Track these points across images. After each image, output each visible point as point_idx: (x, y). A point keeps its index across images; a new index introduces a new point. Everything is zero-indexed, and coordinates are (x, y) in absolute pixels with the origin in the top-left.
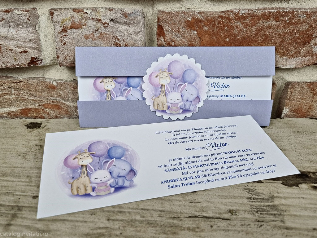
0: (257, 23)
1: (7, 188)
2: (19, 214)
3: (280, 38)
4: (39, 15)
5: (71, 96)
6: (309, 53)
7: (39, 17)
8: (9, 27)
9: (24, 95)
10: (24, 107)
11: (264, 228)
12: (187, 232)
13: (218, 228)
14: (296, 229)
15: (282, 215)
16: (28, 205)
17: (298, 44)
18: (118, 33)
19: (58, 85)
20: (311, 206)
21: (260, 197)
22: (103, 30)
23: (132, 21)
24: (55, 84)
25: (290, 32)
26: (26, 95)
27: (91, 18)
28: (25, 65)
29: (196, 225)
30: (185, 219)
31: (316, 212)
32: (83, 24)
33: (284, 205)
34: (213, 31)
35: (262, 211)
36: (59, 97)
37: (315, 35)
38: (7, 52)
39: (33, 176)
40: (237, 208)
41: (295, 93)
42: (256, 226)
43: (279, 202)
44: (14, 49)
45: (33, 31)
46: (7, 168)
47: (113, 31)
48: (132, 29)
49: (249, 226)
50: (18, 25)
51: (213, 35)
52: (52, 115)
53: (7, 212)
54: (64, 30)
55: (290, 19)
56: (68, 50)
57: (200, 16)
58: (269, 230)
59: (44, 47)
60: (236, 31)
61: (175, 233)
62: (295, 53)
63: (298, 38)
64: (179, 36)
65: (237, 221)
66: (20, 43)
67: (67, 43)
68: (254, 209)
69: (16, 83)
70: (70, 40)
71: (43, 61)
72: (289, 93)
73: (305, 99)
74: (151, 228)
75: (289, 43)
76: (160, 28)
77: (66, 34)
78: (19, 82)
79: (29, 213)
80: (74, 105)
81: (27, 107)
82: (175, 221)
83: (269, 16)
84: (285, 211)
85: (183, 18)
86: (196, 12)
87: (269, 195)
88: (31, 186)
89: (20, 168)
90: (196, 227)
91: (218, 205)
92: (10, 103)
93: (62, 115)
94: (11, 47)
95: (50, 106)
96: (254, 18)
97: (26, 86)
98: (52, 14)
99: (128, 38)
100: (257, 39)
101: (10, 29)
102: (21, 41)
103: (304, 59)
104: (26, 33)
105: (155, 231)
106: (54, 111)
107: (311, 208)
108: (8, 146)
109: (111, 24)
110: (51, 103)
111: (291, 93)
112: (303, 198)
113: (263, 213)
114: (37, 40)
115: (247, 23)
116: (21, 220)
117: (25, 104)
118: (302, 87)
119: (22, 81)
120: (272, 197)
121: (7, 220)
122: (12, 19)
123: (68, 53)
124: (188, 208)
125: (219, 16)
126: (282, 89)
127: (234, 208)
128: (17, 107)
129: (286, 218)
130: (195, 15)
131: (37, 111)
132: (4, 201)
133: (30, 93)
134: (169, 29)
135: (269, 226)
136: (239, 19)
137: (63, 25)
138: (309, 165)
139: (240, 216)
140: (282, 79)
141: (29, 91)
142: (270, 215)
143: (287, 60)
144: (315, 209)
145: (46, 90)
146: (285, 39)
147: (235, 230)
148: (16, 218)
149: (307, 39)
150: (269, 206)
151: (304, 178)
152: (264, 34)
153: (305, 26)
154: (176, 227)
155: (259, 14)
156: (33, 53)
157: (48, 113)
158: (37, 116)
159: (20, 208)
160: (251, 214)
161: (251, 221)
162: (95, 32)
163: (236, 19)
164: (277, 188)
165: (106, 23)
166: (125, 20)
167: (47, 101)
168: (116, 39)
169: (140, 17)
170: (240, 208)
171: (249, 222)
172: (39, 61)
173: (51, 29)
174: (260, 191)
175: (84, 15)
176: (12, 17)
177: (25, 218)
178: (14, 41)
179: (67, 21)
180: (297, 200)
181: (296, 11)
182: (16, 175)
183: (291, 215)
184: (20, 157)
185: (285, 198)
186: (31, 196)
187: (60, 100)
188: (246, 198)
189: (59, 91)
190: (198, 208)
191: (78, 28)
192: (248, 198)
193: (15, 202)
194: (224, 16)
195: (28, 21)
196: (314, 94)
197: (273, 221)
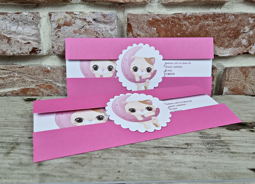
0: (200, 22)
1: (8, 133)
2: (18, 147)
3: (217, 33)
4: (41, 17)
5: (61, 78)
6: (239, 45)
7: (40, 18)
8: (17, 25)
9: (25, 78)
10: (23, 88)
11: (214, 153)
12: (153, 155)
13: (177, 153)
14: (239, 153)
15: (228, 146)
16: (25, 142)
17: (230, 38)
18: (98, 29)
19: (52, 70)
20: (250, 141)
21: (209, 136)
22: (88, 27)
23: (109, 21)
24: (49, 68)
25: (224, 29)
26: (26, 78)
27: (79, 18)
28: (27, 53)
29: (160, 151)
30: (151, 148)
31: (254, 144)
32: (73, 22)
33: (229, 140)
34: (168, 27)
35: (212, 144)
36: (52, 79)
37: (242, 31)
38: (15, 43)
39: (29, 126)
40: (192, 142)
41: (232, 75)
42: (208, 152)
43: (224, 138)
44: (20, 41)
45: (35, 28)
46: (8, 122)
47: (94, 28)
48: (108, 27)
49: (202, 152)
50: (25, 24)
51: (168, 31)
52: (45, 93)
53: (7, 146)
54: (59, 27)
55: (223, 19)
56: (60, 42)
57: (158, 17)
58: (218, 154)
59: (42, 41)
60: (184, 28)
61: (143, 156)
62: (229, 44)
63: (230, 33)
64: (143, 32)
65: (192, 149)
66: (25, 37)
67: (60, 36)
68: (205, 143)
69: (19, 68)
70: (62, 35)
71: (41, 51)
72: (227, 75)
73: (239, 81)
74: (124, 154)
75: (224, 37)
76: (129, 25)
77: (60, 30)
78: (22, 67)
79: (25, 146)
80: (63, 86)
81: (26, 87)
82: (143, 150)
83: (208, 17)
84: (230, 143)
85: (146, 19)
86: (155, 14)
87: (216, 135)
88: (27, 132)
89: (19, 122)
90: (160, 153)
91: (177, 141)
92: (13, 84)
93: (53, 93)
94: (19, 40)
95: (44, 86)
96: (197, 19)
97: (27, 70)
98: (50, 15)
99: (106, 33)
100: (200, 34)
101: (18, 27)
102: (26, 35)
103: (235, 49)
104: (30, 30)
105: (127, 155)
106: (47, 90)
107: (250, 142)
108: (9, 110)
109: (93, 22)
110: (45, 84)
111: (229, 76)
112: (243, 136)
113: (213, 144)
114: (38, 35)
115: (192, 22)
116: (19, 150)
117: (25, 84)
118: (236, 71)
119: (24, 67)
120: (219, 136)
121: (7, 151)
122: (21, 19)
123: (61, 44)
124: (154, 142)
125: (172, 17)
126: (222, 74)
127: (189, 142)
128: (18, 87)
129: (230, 147)
130: (154, 16)
131: (34, 90)
132: (5, 140)
133: (29, 76)
134: (136, 27)
135: (218, 151)
136: (187, 19)
137: (58, 23)
138: (246, 119)
139: (194, 146)
140: (221, 66)
141: (29, 74)
142: (218, 146)
143: (223, 50)
144: (254, 142)
145: (42, 73)
146: (221, 34)
147: (191, 154)
148: (15, 149)
149: (236, 34)
150: (217, 141)
151: (243, 126)
152: (205, 30)
153: (234, 24)
154: (144, 153)
155: (200, 15)
156: (35, 45)
157: (42, 92)
158: (34, 94)
159: (18, 144)
160: (203, 145)
161: (204, 149)
162: (81, 28)
163: (184, 19)
164: (222, 131)
165: (90, 22)
166: (104, 20)
167: (42, 82)
168: (96, 33)
169: (115, 18)
170: (195, 142)
171: (202, 149)
172: (38, 51)
173: (49, 27)
174: (209, 133)
175: (73, 16)
176: (21, 17)
177: (22, 149)
178: (21, 35)
179: (62, 20)
180: (239, 138)
181: (227, 14)
182: (15, 126)
183: (235, 146)
184: (19, 116)
185: (229, 136)
186: (27, 137)
187: (52, 82)
188: (199, 137)
189: (51, 74)
190: (161, 142)
191: (69, 25)
192: (200, 137)
193: (14, 140)
194: (175, 17)
195: (32, 20)
196: (246, 77)
197: (221, 149)
